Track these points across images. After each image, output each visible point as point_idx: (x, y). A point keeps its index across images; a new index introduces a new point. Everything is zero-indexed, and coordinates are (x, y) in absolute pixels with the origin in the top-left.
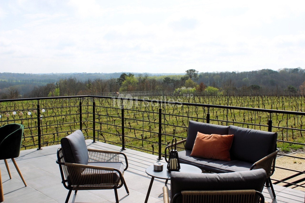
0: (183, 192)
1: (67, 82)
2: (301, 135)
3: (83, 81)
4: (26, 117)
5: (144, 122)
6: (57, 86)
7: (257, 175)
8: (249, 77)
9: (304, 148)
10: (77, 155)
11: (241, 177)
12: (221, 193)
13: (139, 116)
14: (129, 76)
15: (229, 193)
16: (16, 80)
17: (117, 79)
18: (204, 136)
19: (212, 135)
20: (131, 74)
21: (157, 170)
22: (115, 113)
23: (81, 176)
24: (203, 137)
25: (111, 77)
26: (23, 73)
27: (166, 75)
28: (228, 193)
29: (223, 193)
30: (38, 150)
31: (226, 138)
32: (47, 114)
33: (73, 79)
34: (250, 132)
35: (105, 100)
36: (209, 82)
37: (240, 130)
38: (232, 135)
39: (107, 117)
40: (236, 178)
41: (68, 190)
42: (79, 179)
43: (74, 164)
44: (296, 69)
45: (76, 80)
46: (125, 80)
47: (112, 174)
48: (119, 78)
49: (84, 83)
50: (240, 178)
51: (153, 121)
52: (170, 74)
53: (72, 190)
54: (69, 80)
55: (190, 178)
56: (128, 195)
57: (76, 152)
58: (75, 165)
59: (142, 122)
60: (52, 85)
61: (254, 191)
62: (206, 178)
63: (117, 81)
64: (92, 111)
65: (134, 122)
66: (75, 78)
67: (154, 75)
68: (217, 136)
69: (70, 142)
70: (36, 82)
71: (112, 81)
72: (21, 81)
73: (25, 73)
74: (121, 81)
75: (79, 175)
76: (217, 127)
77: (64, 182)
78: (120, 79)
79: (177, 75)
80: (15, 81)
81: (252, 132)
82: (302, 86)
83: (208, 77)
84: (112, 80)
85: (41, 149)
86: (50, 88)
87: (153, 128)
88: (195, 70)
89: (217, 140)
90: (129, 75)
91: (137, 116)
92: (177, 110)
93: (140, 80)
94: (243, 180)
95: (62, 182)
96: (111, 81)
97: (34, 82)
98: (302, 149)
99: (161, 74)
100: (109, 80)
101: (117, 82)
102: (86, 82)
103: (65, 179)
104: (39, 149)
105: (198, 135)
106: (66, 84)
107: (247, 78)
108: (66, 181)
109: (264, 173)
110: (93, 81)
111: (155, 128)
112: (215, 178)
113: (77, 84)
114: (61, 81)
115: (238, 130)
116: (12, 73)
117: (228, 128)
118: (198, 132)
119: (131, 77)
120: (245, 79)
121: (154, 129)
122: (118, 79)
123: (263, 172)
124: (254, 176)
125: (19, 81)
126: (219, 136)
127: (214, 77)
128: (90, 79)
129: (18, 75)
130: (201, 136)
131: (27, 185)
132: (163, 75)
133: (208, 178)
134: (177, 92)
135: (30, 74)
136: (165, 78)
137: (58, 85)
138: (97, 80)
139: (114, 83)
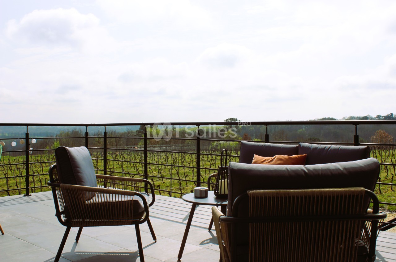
0: (250, 192)
2: (380, 192)
4: (13, 175)
5: (172, 180)
7: (365, 166)
8: (306, 128)
9: (385, 207)
10: (79, 174)
11: (341, 169)
12: (312, 192)
13: (165, 173)
15: (324, 192)
16: (3, 133)
17: (135, 131)
18: (263, 159)
19: (276, 157)
21: (199, 196)
22: (133, 170)
23: (85, 205)
24: (261, 160)
25: (128, 129)
28: (321, 192)
29: (313, 193)
30: (25, 196)
31: (296, 158)
32: (42, 171)
33: (78, 132)
34: (331, 149)
35: (119, 156)
36: (255, 134)
37: (315, 147)
38: (304, 155)
39: (123, 175)
40: (333, 170)
41: (65, 228)
42: (82, 208)
43: (74, 186)
44: (365, 117)
45: (82, 133)
47: (133, 201)
48: (138, 129)
50: (339, 169)
51: (184, 179)
53: (72, 227)
54: (73, 132)
55: (261, 169)
56: (156, 242)
57: (78, 169)
58: (76, 186)
59: (169, 180)
61: (363, 189)
62: (286, 170)
63: (136, 134)
64: (103, 168)
65: (159, 180)
66: (81, 130)
68: (282, 157)
69: (69, 153)
71: (129, 134)
72: (8, 134)
74: (141, 134)
75: (82, 202)
76: (282, 147)
77: (58, 214)
78: (139, 132)
81: (333, 148)
82: (374, 137)
83: (254, 129)
84: (129, 132)
85: (30, 195)
86: (47, 142)
87: (184, 186)
88: (236, 119)
89: (282, 162)
91: (163, 173)
92: (215, 166)
94: (345, 172)
95: (56, 215)
98: (383, 208)
100: (125, 133)
103: (61, 211)
104: (27, 194)
105: (255, 158)
107: (304, 129)
108: (62, 213)
109: (376, 161)
111: (187, 186)
112: (300, 169)
114: (62, 134)
115: (312, 147)
117: (297, 147)
118: (255, 155)
120: (301, 130)
121: (185, 188)
122: (137, 131)
123: (374, 161)
124: (361, 167)
126: (286, 156)
127: (261, 128)
128: (100, 132)
130: (259, 159)
131: (4, 232)
133: (289, 170)
134: (214, 147)
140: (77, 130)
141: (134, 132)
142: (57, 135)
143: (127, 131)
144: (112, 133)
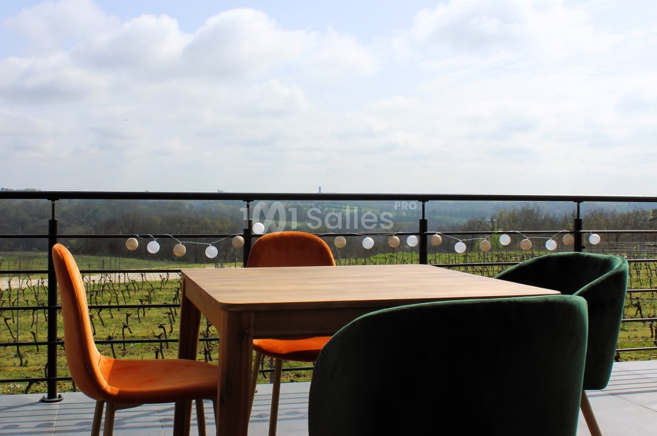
1: (517, 218)
3: (557, 216)
6: (493, 225)
17: (651, 211)
33: (533, 210)
45: (540, 214)
49: (560, 219)
54: (523, 212)
60: (481, 222)
63: (652, 217)
66: (538, 208)
70: (442, 217)
96: (635, 215)
97: (437, 217)
101: (652, 220)
102: (566, 218)
106: (514, 221)
110: (586, 216)
113: (544, 221)
114: (503, 215)
122: (654, 211)
125: (404, 214)
137: (496, 225)
138: (595, 212)
139: (644, 221)
140: (531, 208)
141: (648, 213)
142: (493, 217)
143: (634, 211)
144: (600, 214)
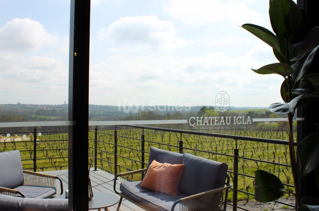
6: (136, 118)
14: (209, 110)
16: (99, 112)
17: (197, 112)
19: (164, 164)
20: (212, 107)
26: (106, 105)
27: (251, 109)
37: (192, 159)
46: (205, 113)
48: (199, 111)
52: (256, 107)
54: (148, 112)
60: (131, 117)
67: (239, 109)
73: (107, 105)
74: (201, 115)
78: (199, 113)
79: (263, 109)
80: (97, 113)
81: (202, 162)
90: (210, 108)
93: (221, 114)
96: (191, 114)
97: (116, 114)
99: (246, 108)
102: (165, 115)
110: (172, 114)
114: (141, 114)
115: (190, 159)
116: (95, 105)
117: (183, 156)
119: (211, 110)
125: (102, 113)
128: (169, 112)
129: (101, 107)
132: (249, 109)
135: (112, 106)
136: (248, 112)
137: (138, 118)
138: (177, 113)
